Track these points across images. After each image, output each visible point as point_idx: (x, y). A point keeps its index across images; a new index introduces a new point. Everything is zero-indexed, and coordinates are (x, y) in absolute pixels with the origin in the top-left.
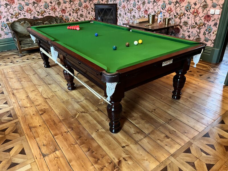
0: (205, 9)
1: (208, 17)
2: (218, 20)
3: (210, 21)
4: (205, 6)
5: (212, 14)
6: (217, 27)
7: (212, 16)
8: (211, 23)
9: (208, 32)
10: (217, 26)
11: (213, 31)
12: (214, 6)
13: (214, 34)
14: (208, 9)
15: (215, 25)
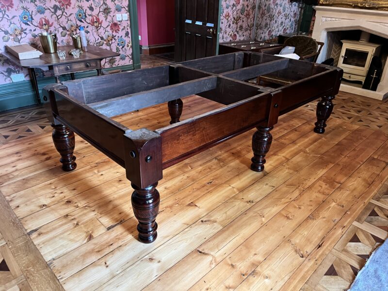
0: (107, 14)
1: (115, 26)
3: (119, 30)
4: (107, 11)
5: (119, 21)
6: (129, 37)
7: (119, 23)
8: (122, 33)
9: (121, 47)
10: (130, 35)
11: (127, 43)
12: (118, 10)
13: (129, 47)
14: (111, 14)
15: (127, 34)
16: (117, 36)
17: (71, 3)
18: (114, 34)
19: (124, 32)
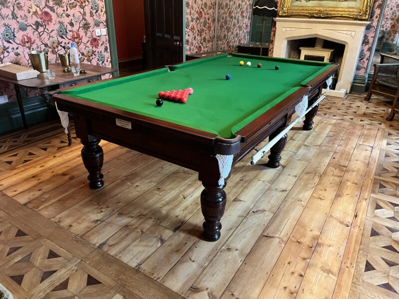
0: (87, 30)
1: (95, 41)
2: (107, 42)
3: (98, 46)
4: (86, 26)
5: (98, 36)
6: (108, 52)
7: (98, 38)
8: (101, 48)
9: (101, 62)
10: (109, 50)
11: (106, 59)
12: (97, 25)
13: (109, 62)
14: (91, 29)
15: (106, 49)
16: (97, 52)
17: (52, 19)
18: (94, 49)
19: (103, 47)
